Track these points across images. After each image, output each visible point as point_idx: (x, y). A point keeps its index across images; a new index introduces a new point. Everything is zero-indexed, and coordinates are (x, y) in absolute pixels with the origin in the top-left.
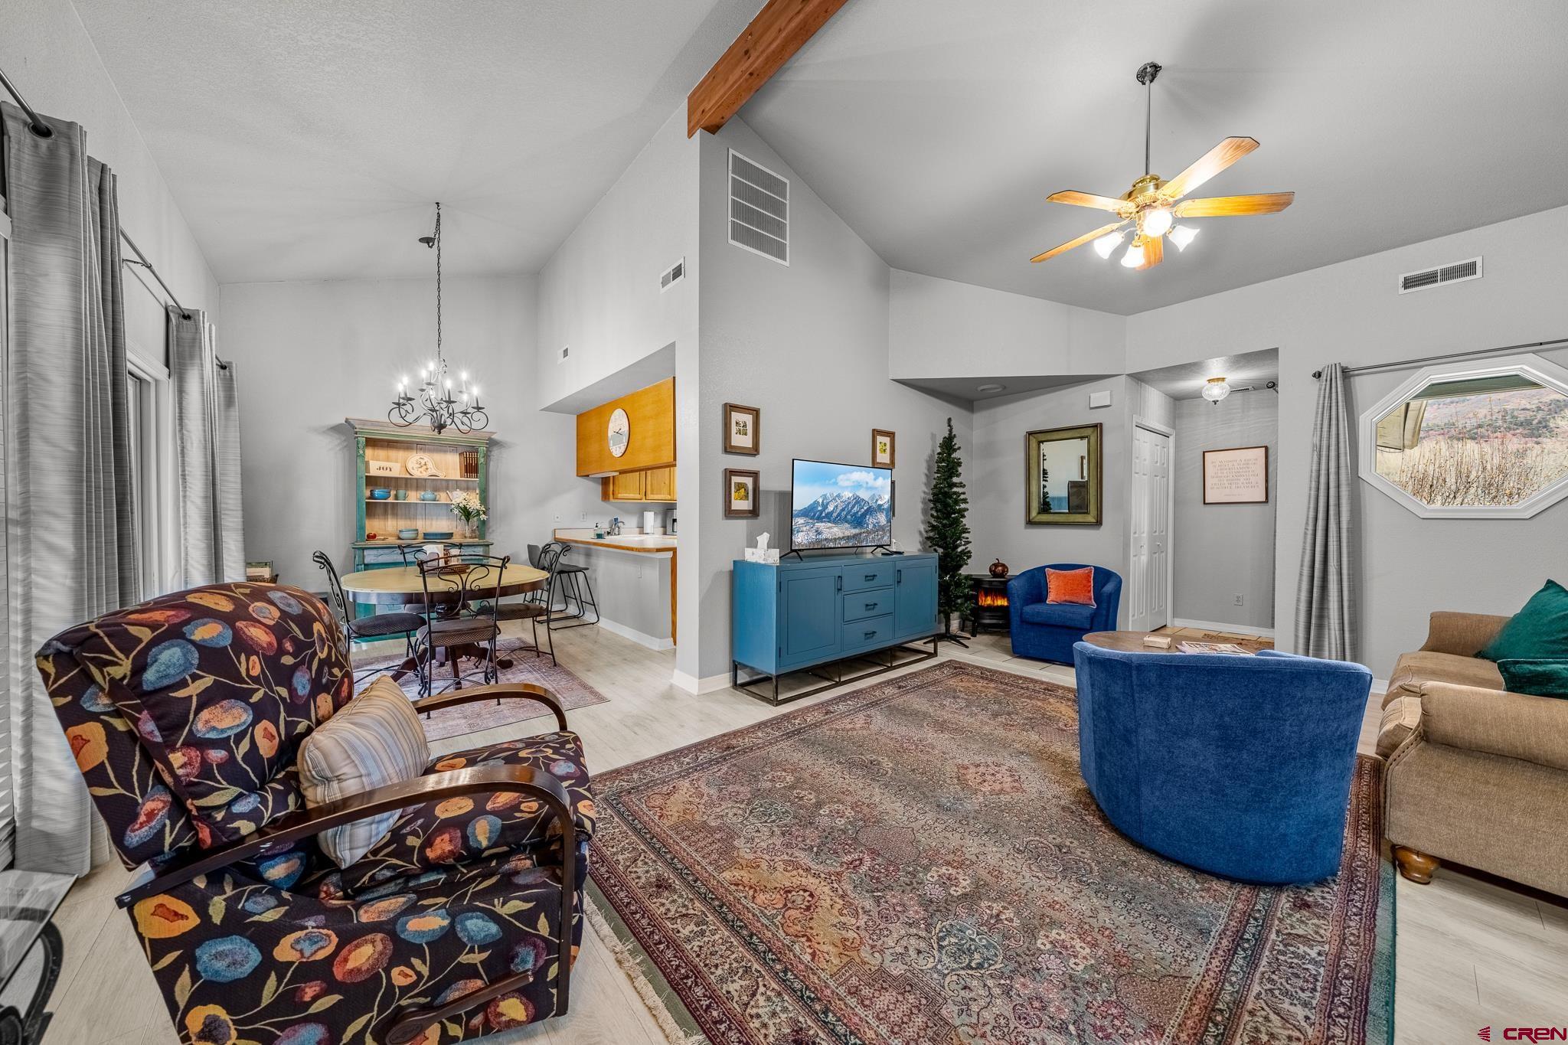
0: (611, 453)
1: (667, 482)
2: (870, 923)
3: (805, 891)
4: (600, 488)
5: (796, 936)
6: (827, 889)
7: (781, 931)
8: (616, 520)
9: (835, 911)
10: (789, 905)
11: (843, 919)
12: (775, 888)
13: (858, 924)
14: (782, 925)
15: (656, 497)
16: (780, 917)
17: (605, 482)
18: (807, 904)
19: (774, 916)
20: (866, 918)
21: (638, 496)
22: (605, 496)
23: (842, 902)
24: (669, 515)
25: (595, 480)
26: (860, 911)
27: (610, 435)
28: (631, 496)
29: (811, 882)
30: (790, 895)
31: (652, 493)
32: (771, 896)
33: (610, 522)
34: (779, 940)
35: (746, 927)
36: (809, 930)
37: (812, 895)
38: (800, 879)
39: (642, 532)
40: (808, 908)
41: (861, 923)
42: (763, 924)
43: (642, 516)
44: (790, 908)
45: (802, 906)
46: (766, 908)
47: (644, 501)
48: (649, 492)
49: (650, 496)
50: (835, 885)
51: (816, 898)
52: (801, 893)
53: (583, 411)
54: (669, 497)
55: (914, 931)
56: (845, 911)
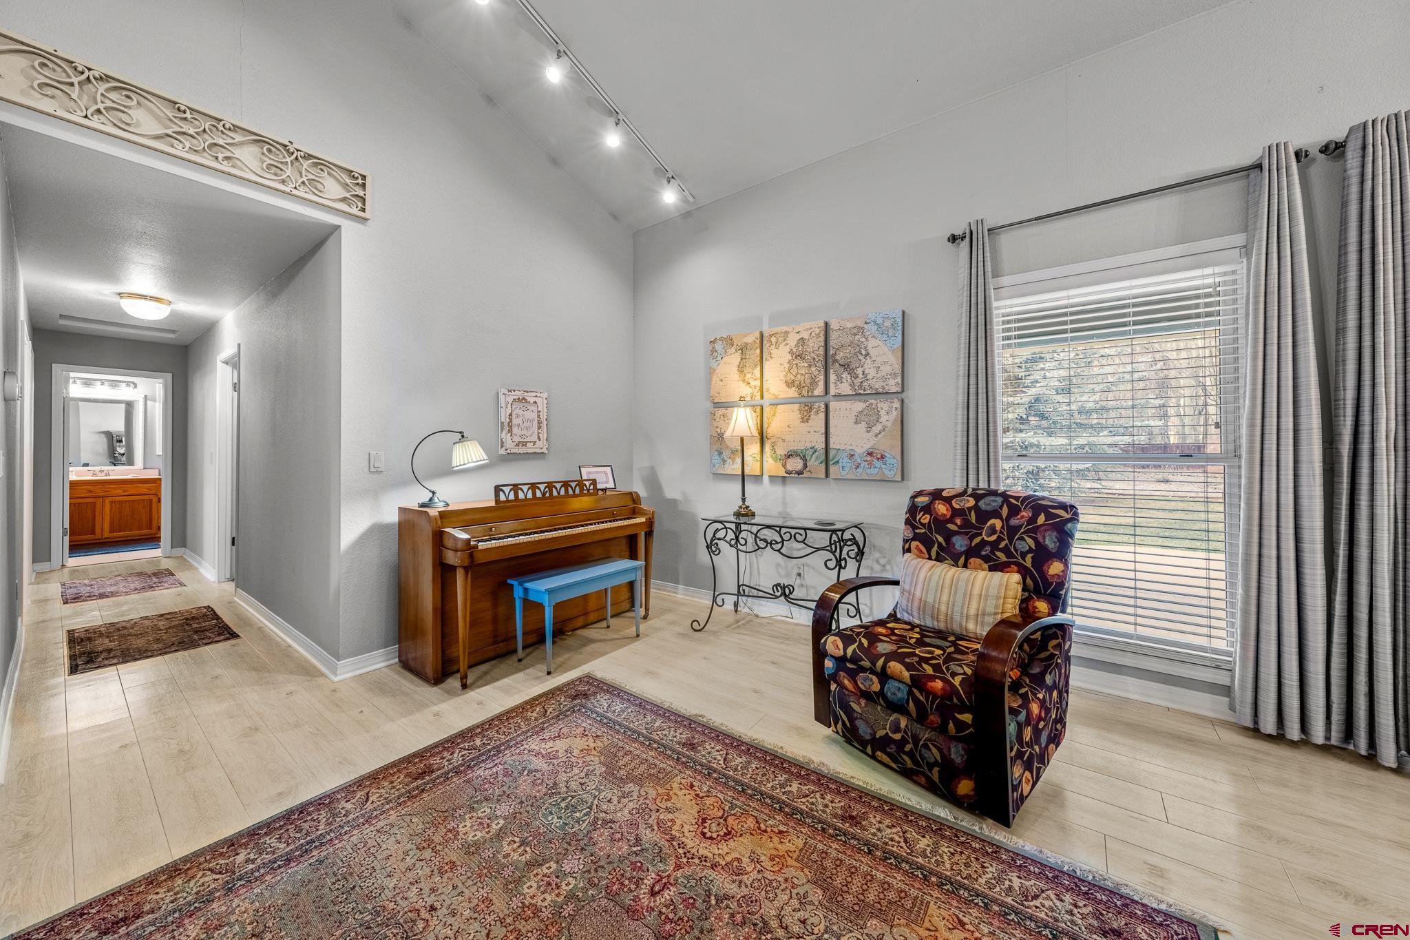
2: (647, 817)
3: (711, 838)
5: (708, 797)
6: (690, 844)
7: (722, 798)
9: (678, 822)
10: (722, 821)
11: (670, 816)
12: (741, 835)
13: (658, 814)
14: (722, 803)
16: (727, 808)
18: (706, 825)
19: (731, 808)
20: (650, 821)
23: (673, 832)
26: (656, 827)
29: (705, 849)
30: (725, 830)
32: (742, 826)
34: (722, 792)
35: (751, 796)
36: (699, 802)
37: (704, 834)
38: (720, 851)
40: (704, 820)
41: (654, 815)
42: (739, 800)
44: (721, 818)
45: (710, 822)
46: (742, 814)
50: (681, 851)
51: (699, 831)
52: (714, 835)
55: (609, 817)
56: (670, 824)
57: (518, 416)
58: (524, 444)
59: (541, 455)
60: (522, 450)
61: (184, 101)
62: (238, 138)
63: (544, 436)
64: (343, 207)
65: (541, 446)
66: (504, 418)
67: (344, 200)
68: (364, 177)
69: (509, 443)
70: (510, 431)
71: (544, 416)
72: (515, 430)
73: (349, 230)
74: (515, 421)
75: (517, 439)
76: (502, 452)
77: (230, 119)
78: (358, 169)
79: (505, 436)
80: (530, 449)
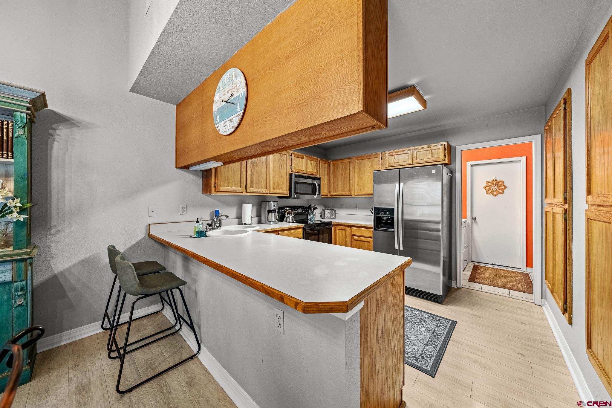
0: (216, 131)
1: (265, 177)
4: (200, 181)
8: (217, 212)
15: (255, 190)
17: (206, 174)
21: (239, 189)
22: (206, 189)
24: (263, 206)
25: (195, 173)
27: (215, 108)
28: (233, 189)
31: (252, 187)
33: (212, 214)
39: (241, 223)
43: (240, 208)
47: (244, 194)
48: (249, 185)
49: (250, 190)
53: (183, 96)
54: (266, 191)
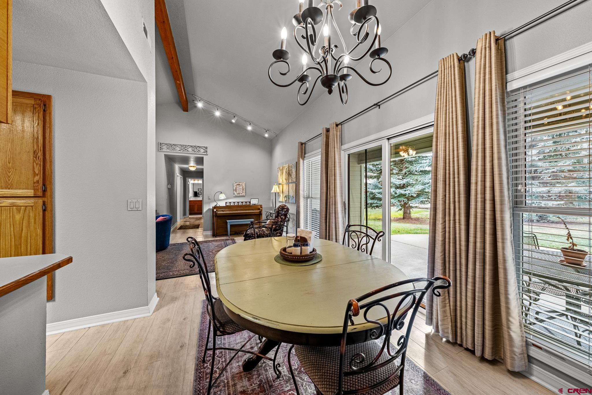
57: (238, 188)
58: (239, 194)
59: (244, 196)
60: (239, 195)
61: (182, 144)
62: (189, 147)
63: (244, 192)
64: (204, 153)
65: (244, 194)
66: (235, 189)
67: (204, 152)
68: (207, 147)
69: (236, 194)
70: (236, 191)
71: (244, 188)
72: (237, 191)
73: (205, 157)
74: (237, 189)
75: (238, 193)
76: (234, 195)
77: (187, 145)
78: (206, 146)
79: (235, 192)
80: (241, 195)
